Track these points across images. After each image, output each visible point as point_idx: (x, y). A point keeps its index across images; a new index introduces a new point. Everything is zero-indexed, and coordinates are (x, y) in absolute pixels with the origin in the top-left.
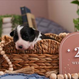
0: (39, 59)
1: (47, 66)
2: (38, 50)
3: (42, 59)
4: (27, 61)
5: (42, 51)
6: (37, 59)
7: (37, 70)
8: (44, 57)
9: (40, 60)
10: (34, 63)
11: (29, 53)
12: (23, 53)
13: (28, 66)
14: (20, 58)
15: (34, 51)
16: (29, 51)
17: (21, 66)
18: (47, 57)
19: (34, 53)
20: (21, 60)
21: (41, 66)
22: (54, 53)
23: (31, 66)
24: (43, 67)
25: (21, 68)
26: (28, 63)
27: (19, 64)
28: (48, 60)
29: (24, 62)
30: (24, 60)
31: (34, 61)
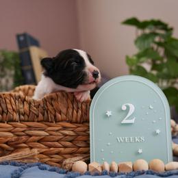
0: (47, 134)
1: (65, 147)
2: (46, 113)
3: (54, 133)
4: (24, 138)
5: (55, 116)
6: (43, 133)
7: (44, 156)
8: (60, 129)
9: (51, 135)
10: (39, 141)
11: (28, 121)
12: (15, 121)
13: (26, 147)
14: (10, 131)
15: (38, 116)
16: (28, 117)
17: (12, 149)
18: (65, 128)
19: (38, 122)
20: (11, 134)
21: (52, 149)
22: (79, 119)
23: (31, 148)
24: (57, 150)
25: (12, 152)
26: (24, 143)
27: (6, 143)
28: (66, 135)
29: (18, 140)
30: (18, 135)
31: (37, 138)
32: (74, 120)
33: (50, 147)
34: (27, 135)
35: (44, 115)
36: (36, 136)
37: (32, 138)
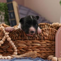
0: (40, 45)
1: (47, 50)
2: (40, 37)
3: (43, 44)
4: (31, 47)
5: (44, 38)
6: (39, 45)
7: (39, 54)
8: (45, 43)
9: (42, 45)
11: (32, 40)
12: (27, 40)
14: (24, 44)
15: (37, 38)
16: (33, 38)
17: (25, 51)
18: (47, 43)
19: (36, 40)
20: (25, 45)
21: (42, 51)
22: (53, 39)
23: (33, 51)
24: (44, 51)
27: (23, 49)
28: (48, 45)
29: (28, 47)
31: (36, 47)
32: (51, 39)
33: (41, 50)
34: (32, 45)
35: (39, 37)
36: (36, 46)
37: (34, 46)
